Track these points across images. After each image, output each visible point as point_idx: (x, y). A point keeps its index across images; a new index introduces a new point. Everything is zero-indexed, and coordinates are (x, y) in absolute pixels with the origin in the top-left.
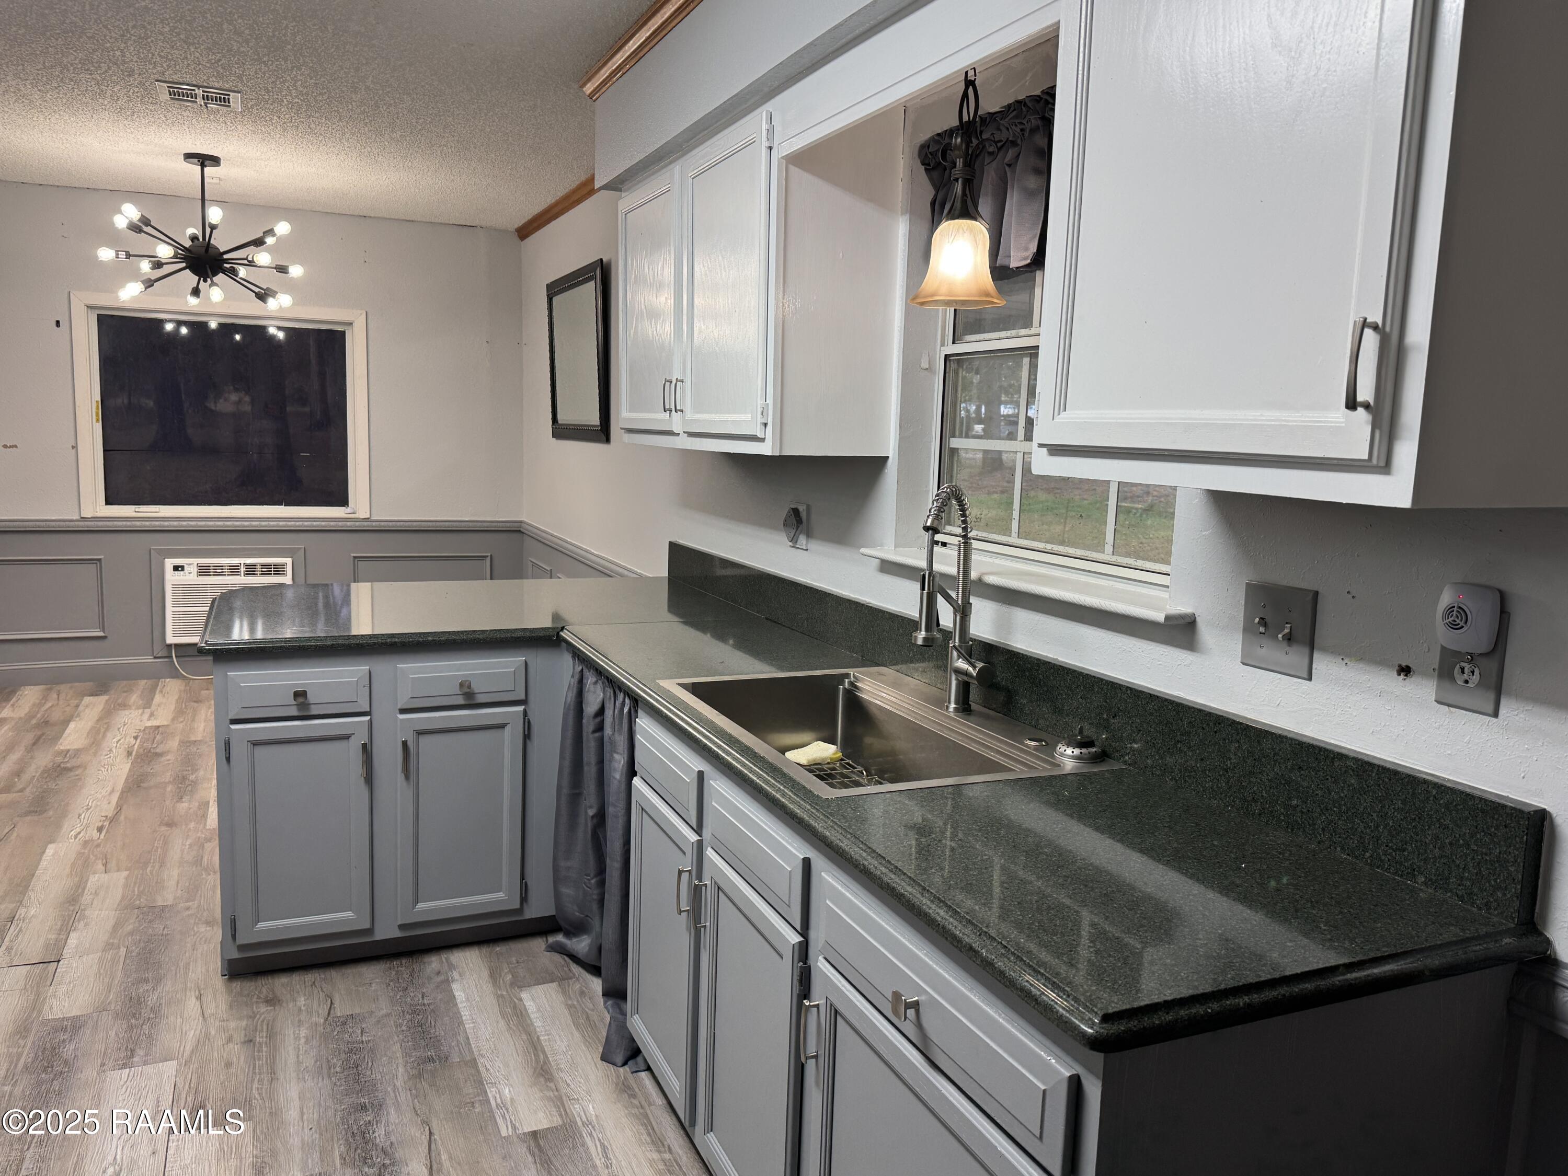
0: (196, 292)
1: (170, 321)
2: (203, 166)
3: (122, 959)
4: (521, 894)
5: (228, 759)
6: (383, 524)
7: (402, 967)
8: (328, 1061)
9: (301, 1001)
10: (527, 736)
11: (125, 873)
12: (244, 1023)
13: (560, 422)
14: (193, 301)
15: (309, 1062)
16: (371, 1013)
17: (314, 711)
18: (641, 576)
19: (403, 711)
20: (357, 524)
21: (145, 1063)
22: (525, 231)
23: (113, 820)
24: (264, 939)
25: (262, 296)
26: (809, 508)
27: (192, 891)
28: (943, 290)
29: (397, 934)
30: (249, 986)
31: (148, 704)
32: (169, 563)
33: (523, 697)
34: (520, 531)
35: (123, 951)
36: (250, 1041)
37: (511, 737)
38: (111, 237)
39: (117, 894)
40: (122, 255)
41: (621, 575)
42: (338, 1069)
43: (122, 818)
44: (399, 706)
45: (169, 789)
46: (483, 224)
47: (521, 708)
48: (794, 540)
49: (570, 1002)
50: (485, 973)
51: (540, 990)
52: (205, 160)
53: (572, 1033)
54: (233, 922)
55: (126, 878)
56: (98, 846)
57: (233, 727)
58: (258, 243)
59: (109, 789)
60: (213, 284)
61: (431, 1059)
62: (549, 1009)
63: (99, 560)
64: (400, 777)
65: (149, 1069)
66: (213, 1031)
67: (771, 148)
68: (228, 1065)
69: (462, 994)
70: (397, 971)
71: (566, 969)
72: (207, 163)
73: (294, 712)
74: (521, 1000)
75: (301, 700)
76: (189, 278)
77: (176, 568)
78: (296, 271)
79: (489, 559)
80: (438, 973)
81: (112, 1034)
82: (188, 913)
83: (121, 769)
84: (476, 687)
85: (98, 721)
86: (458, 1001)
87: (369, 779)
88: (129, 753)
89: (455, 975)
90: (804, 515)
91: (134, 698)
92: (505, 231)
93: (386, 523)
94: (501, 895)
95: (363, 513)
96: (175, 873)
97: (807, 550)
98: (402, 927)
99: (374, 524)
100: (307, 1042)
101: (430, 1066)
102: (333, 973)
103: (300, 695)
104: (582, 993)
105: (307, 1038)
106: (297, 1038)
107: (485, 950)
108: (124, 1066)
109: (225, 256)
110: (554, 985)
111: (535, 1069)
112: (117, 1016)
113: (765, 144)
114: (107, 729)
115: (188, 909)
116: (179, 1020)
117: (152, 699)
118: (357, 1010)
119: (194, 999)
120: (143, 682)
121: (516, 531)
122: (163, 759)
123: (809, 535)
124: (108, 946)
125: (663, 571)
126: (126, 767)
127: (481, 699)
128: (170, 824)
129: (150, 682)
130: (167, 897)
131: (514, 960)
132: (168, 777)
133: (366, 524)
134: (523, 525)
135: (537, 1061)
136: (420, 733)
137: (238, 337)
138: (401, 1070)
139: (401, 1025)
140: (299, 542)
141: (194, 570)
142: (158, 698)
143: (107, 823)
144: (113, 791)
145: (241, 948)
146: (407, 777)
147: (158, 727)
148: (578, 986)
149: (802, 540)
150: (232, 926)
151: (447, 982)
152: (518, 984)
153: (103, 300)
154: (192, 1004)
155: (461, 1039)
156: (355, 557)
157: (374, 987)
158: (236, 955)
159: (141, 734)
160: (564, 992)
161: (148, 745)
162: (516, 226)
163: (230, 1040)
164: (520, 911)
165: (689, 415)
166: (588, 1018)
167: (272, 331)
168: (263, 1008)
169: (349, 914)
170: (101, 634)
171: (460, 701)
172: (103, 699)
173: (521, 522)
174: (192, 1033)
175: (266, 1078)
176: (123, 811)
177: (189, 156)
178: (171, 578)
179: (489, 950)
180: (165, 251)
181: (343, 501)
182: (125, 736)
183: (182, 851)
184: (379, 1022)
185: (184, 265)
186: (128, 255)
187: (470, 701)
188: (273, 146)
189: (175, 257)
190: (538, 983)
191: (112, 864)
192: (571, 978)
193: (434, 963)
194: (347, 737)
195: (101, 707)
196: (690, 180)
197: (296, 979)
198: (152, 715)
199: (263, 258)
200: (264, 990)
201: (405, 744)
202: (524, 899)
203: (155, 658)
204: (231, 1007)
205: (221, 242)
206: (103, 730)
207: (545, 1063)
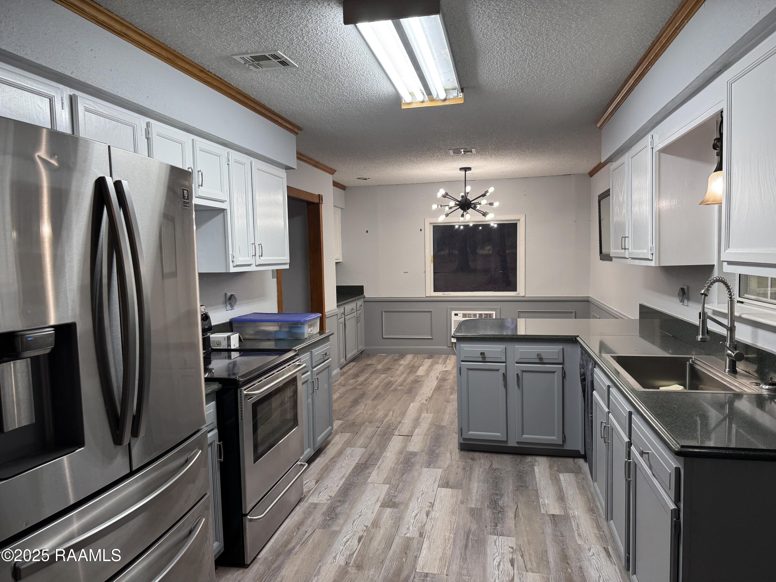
0: (463, 216)
1: (457, 225)
2: (466, 171)
3: (429, 439)
4: (563, 439)
5: (460, 373)
6: (530, 298)
7: (518, 458)
8: (488, 479)
9: (482, 461)
10: (564, 377)
11: (432, 415)
12: (463, 463)
13: (603, 253)
14: (462, 219)
15: (482, 478)
16: (504, 469)
17: (487, 360)
18: (629, 318)
19: (517, 363)
20: (520, 298)
21: (433, 468)
22: (592, 173)
23: (431, 398)
24: (471, 438)
25: (484, 214)
26: (688, 287)
27: (452, 423)
28: (711, 200)
29: (516, 445)
30: (466, 453)
31: (445, 362)
32: (453, 313)
33: (562, 362)
34: (588, 301)
35: (430, 436)
36: (464, 469)
37: (557, 377)
38: (436, 201)
39: (429, 420)
40: (439, 206)
41: (622, 318)
42: (490, 482)
43: (433, 398)
44: (516, 361)
45: (448, 391)
46: (574, 173)
47: (561, 366)
48: (682, 301)
49: (578, 480)
50: (548, 465)
51: (567, 475)
52: (466, 169)
53: (576, 490)
54: (461, 429)
55: (433, 416)
56: (426, 405)
57: (462, 363)
58: (484, 195)
59: (430, 389)
60: (467, 213)
61: (522, 486)
62: (569, 481)
63: (431, 311)
64: (516, 386)
65: (434, 470)
66: (454, 464)
67: (653, 148)
68: (457, 474)
69: (538, 470)
70: (516, 459)
71: (579, 470)
72: (467, 170)
73: (481, 360)
74: (559, 476)
75: (483, 355)
76: (460, 211)
77: (456, 315)
78: (496, 204)
79: (574, 313)
80: (530, 462)
81: (425, 458)
82: (450, 429)
83: (435, 383)
84: (543, 356)
85: (429, 367)
86: (536, 472)
87: (506, 386)
88: (437, 378)
89: (537, 464)
90: (686, 290)
91: (441, 361)
92: (583, 175)
93: (531, 298)
94: (554, 438)
95: (522, 294)
96: (447, 417)
97: (688, 306)
98: (518, 443)
99: (526, 298)
100: (482, 473)
101: (521, 488)
102: (494, 455)
103: (482, 354)
104: (583, 479)
105: (482, 471)
106: (479, 471)
107: (549, 458)
108: (427, 467)
109: (472, 202)
110: (573, 474)
111: (559, 497)
112: (426, 454)
113: (650, 147)
114: (431, 370)
115: (450, 428)
116: (444, 458)
117: (446, 362)
118: (500, 467)
119: (449, 454)
120: (444, 356)
121: (586, 301)
122: (448, 381)
123: (688, 299)
124: (426, 434)
125: (637, 317)
126: (436, 382)
127: (545, 361)
128: (448, 402)
129: (446, 356)
130: (444, 424)
131: (559, 463)
132: (448, 387)
133: (523, 298)
134: (590, 298)
135: (560, 495)
136: (523, 371)
137: (480, 228)
138: (511, 487)
139: (514, 474)
140: (498, 305)
141: (461, 315)
142: (448, 361)
143: (428, 399)
144: (431, 389)
145: (464, 439)
146: (519, 387)
147: (447, 371)
148: (582, 476)
149: (686, 301)
150: (461, 431)
151: (533, 465)
152: (559, 471)
153: (434, 220)
154: (448, 455)
155: (534, 483)
156: (519, 312)
157: (507, 462)
158: (462, 442)
159: (442, 373)
160: (576, 477)
161: (443, 376)
162: (588, 172)
163: (458, 467)
164: (562, 445)
165: (630, 250)
166: (583, 486)
167: (492, 225)
168: (469, 460)
169: (499, 434)
170: (431, 337)
171: (538, 361)
172: (431, 360)
173: (589, 297)
174: (448, 462)
175: (468, 480)
176: (434, 396)
177: (461, 169)
178: (454, 318)
179: (551, 458)
180: (452, 203)
181: (515, 289)
182: (437, 373)
183: (450, 410)
184: (507, 472)
185: (458, 207)
186: (441, 206)
187: (541, 361)
188: (488, 161)
189: (456, 204)
190: (567, 472)
191: (429, 411)
192: (580, 473)
193: (529, 459)
194: (498, 370)
195: (430, 363)
196: (630, 159)
197: (481, 454)
198: (445, 367)
199: (484, 201)
200: (471, 455)
201: (517, 374)
202: (564, 440)
203: (448, 347)
204: (460, 458)
205: (470, 198)
206: (430, 370)
207: (563, 496)
